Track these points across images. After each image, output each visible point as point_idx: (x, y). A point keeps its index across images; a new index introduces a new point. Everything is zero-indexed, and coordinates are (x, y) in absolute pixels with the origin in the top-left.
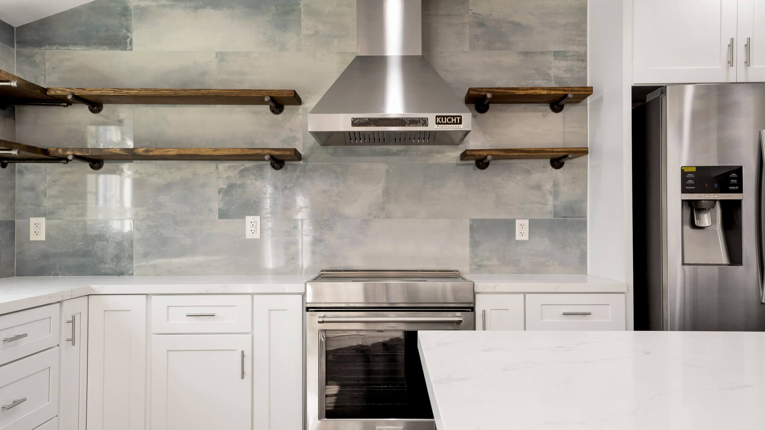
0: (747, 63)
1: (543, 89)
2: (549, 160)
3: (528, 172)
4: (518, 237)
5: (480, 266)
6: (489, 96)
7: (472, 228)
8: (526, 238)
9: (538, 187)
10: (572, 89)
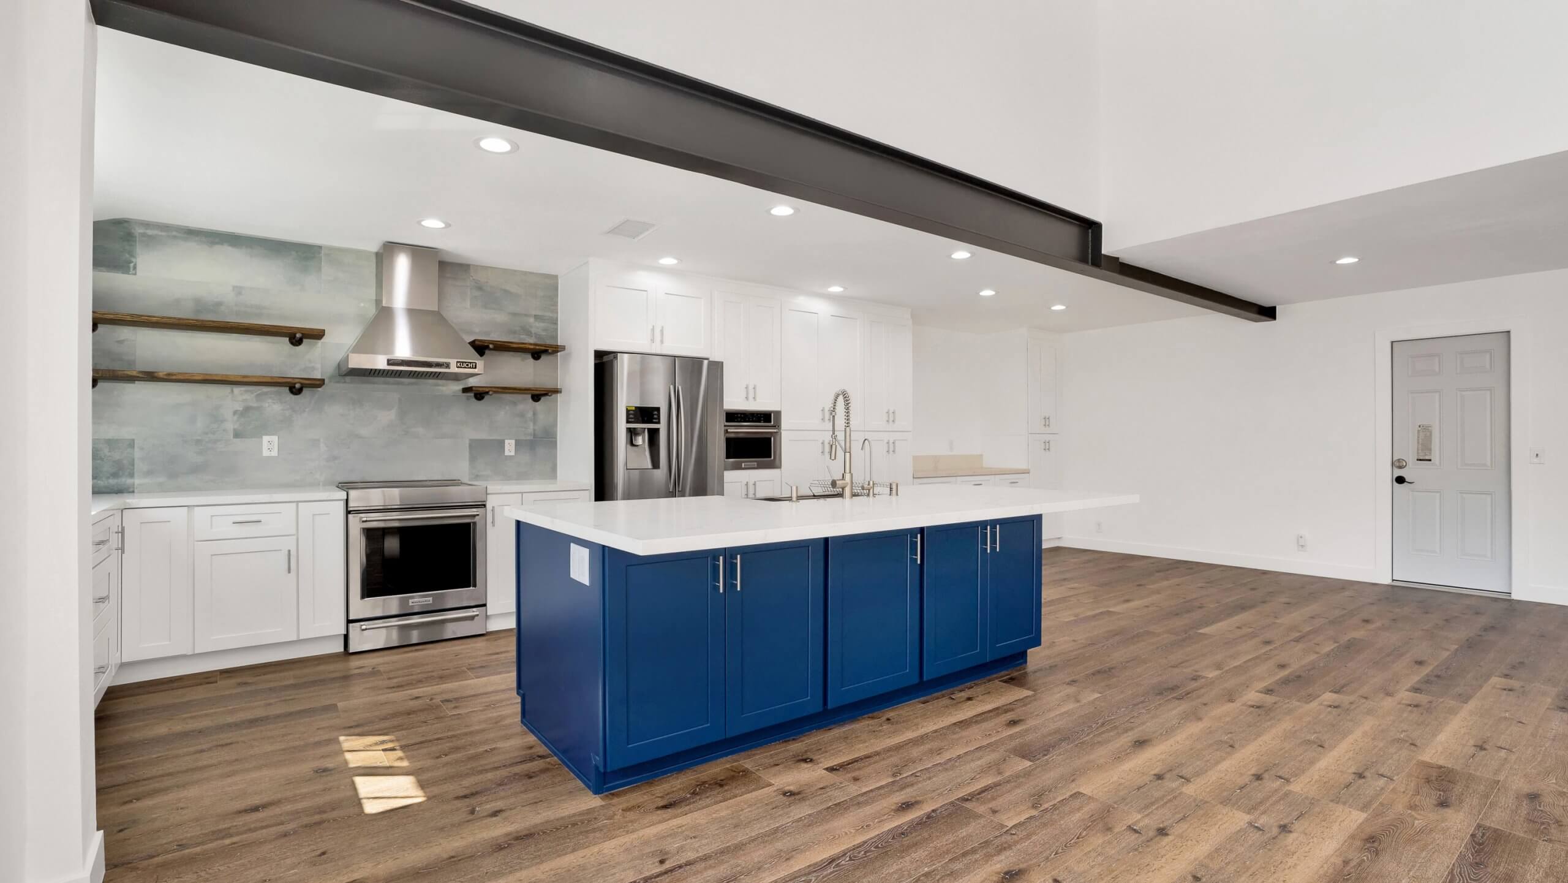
0: (662, 342)
1: (531, 344)
2: (530, 396)
3: (515, 404)
4: (507, 453)
5: (477, 476)
6: (491, 346)
7: (470, 446)
8: (513, 453)
9: (522, 415)
10: (551, 346)
